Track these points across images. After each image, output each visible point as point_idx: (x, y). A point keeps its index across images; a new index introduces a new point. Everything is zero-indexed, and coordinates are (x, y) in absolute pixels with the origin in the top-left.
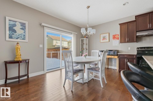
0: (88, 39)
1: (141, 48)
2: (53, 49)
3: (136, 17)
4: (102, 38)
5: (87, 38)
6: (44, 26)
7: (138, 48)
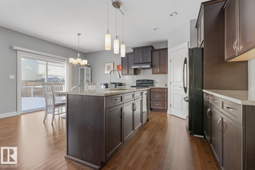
0: (90, 68)
1: (139, 81)
2: (37, 81)
3: (135, 49)
4: (106, 68)
5: (89, 66)
6: (16, 50)
7: (137, 81)
